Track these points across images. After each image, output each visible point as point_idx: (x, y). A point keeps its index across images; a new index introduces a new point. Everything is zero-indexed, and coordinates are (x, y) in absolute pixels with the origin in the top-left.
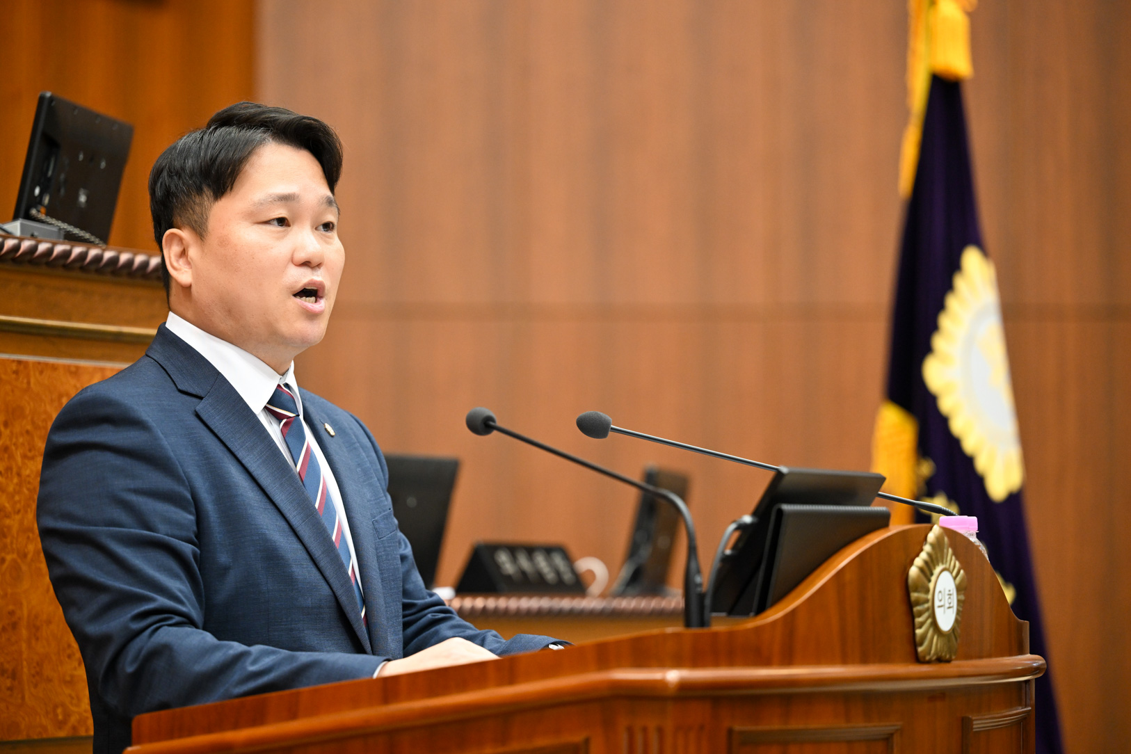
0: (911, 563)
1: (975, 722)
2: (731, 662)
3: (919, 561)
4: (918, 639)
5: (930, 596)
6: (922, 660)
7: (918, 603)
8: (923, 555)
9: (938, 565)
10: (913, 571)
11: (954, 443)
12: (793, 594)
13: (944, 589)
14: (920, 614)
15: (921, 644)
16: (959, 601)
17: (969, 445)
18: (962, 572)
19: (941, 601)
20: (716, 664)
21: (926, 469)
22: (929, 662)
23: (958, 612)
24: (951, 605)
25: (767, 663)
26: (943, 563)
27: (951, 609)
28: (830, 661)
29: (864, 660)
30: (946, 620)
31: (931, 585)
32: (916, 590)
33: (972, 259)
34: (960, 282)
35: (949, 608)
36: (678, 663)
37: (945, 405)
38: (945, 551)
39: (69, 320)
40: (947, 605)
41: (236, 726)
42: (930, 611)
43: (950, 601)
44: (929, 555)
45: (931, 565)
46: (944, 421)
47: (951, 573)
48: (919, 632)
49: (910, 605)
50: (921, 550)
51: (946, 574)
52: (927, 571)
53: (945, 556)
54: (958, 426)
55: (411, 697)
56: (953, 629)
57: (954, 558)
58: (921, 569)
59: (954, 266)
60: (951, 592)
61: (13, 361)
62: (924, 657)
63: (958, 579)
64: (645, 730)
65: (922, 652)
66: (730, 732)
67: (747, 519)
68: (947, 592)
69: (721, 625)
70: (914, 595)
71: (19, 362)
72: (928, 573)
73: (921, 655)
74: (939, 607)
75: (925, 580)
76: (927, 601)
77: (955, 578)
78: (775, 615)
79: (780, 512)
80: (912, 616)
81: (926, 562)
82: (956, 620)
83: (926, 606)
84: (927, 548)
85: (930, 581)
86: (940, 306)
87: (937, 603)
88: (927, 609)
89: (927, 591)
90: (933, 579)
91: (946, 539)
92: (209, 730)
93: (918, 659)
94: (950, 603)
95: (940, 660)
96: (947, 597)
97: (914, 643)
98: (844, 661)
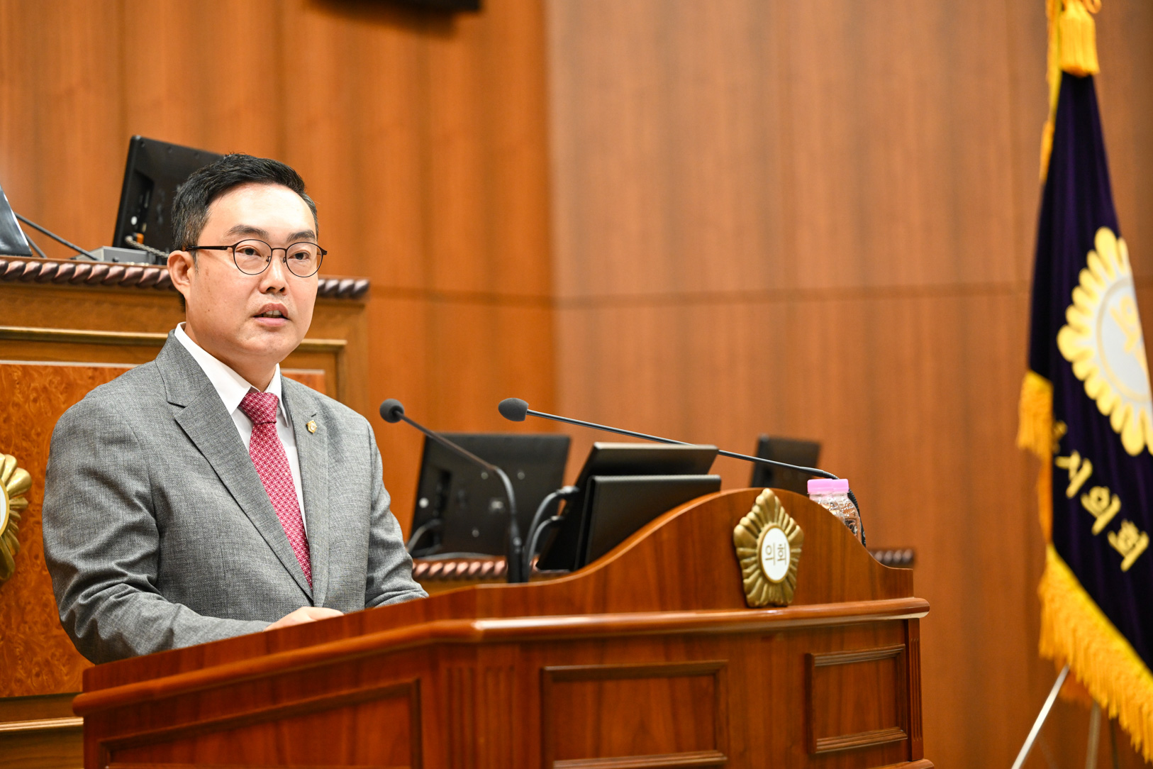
0: (738, 523)
1: (816, 658)
2: (542, 613)
3: (745, 521)
4: (746, 588)
5: (757, 551)
6: (751, 605)
7: (745, 556)
8: (751, 515)
9: (767, 522)
10: (739, 530)
13: (774, 545)
14: (747, 566)
15: (750, 591)
16: (793, 555)
18: (798, 528)
19: (770, 554)
20: (527, 614)
21: (1062, 430)
22: (760, 607)
23: (792, 563)
24: (783, 558)
25: (579, 612)
26: (773, 521)
27: (783, 562)
28: (649, 608)
30: (777, 571)
31: (759, 541)
32: (742, 546)
35: (781, 560)
36: (488, 614)
38: (776, 510)
39: (146, 331)
40: (777, 557)
41: (158, 676)
42: (758, 563)
43: (781, 554)
44: (757, 515)
45: (759, 524)
47: (784, 531)
48: (747, 581)
49: (737, 559)
50: (750, 510)
51: (777, 530)
52: (754, 529)
53: (776, 515)
55: (287, 647)
56: (787, 578)
57: (787, 516)
58: (747, 528)
60: (783, 546)
62: (754, 603)
63: (793, 535)
65: (751, 598)
66: (542, 671)
67: (570, 489)
68: (777, 546)
70: (740, 550)
72: (755, 531)
73: (749, 601)
74: (767, 559)
75: (752, 537)
76: (754, 555)
77: (788, 535)
78: (590, 570)
79: (594, 482)
80: (739, 569)
81: (753, 522)
82: (790, 570)
83: (753, 559)
84: (756, 509)
85: (757, 537)
87: (764, 556)
88: (755, 562)
89: (754, 546)
90: (761, 535)
91: (777, 499)
92: (139, 679)
93: (748, 606)
94: (781, 556)
95: (771, 605)
96: (777, 551)
97: (743, 592)
98: (663, 608)
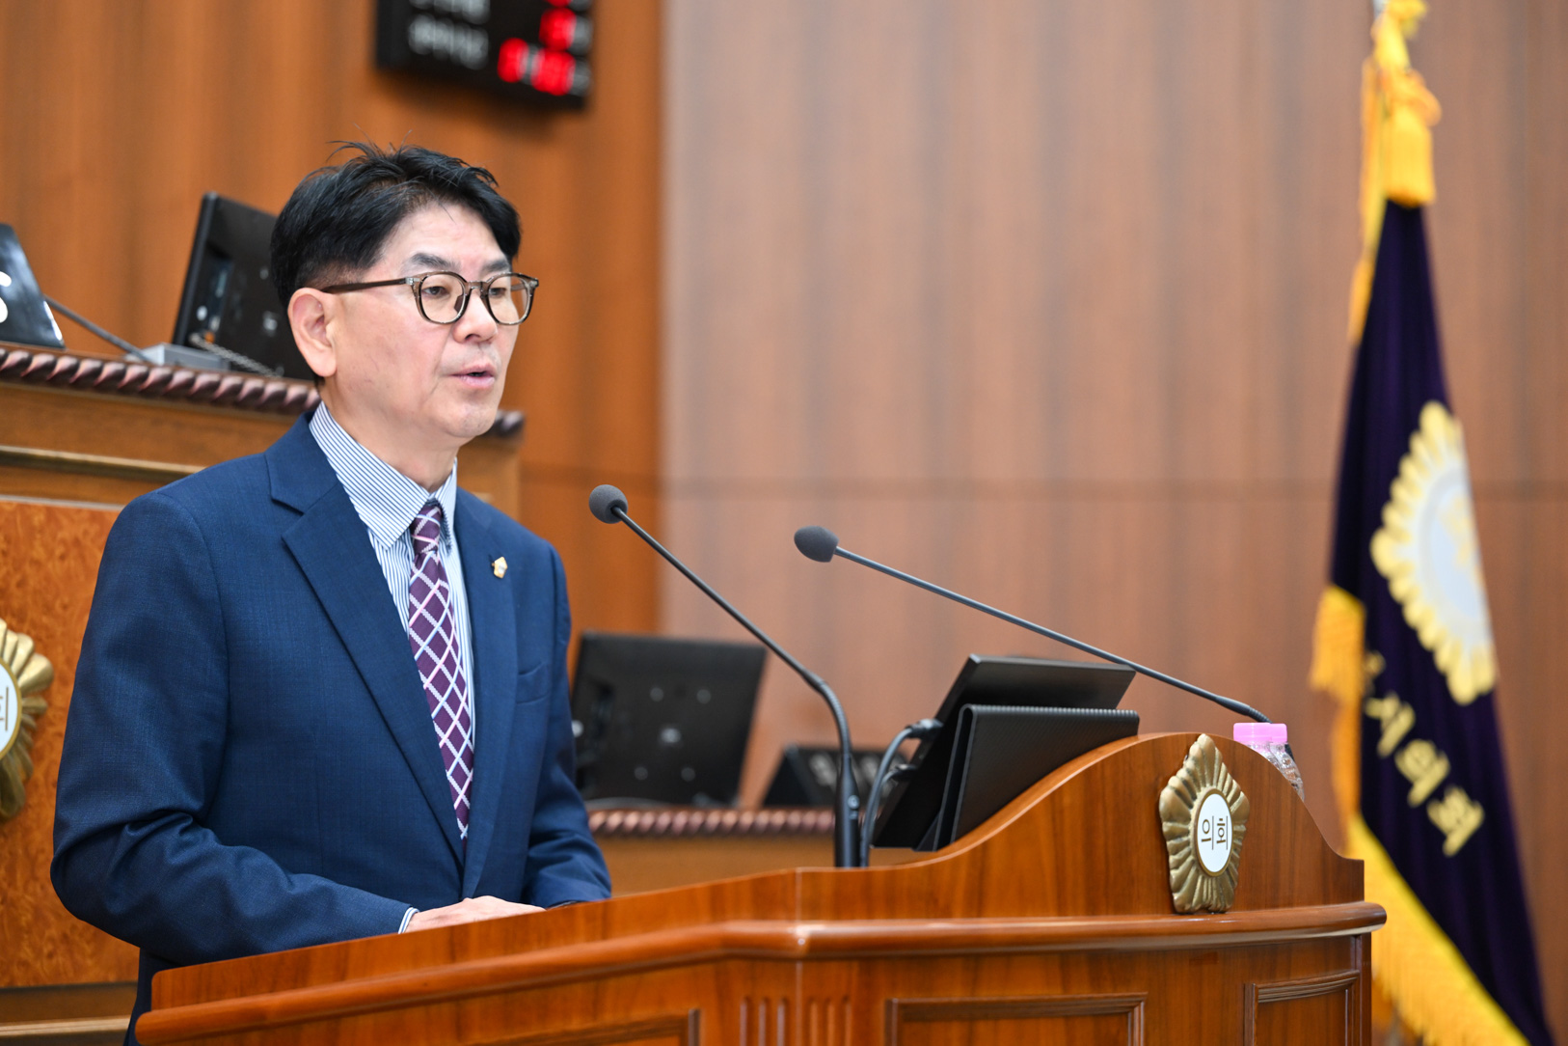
0: (1165, 784)
1: (1261, 992)
2: (891, 912)
3: (1174, 782)
5: (1191, 827)
6: (1179, 910)
8: (1182, 773)
11: (1410, 634)
12: (990, 822)
16: (1235, 833)
17: (1428, 637)
19: (1206, 833)
20: (869, 914)
21: (1375, 664)
22: (1190, 913)
23: (1234, 847)
24: (1223, 838)
25: (945, 913)
28: (1042, 911)
29: (1092, 910)
30: (1216, 857)
31: (1193, 812)
32: (1170, 819)
33: (1433, 418)
34: (1418, 445)
36: (813, 913)
37: (1399, 589)
38: (1216, 767)
41: (273, 989)
42: (1191, 846)
43: (1221, 833)
44: (1191, 773)
46: (1396, 609)
47: (1225, 798)
49: (1162, 839)
50: (1181, 766)
51: (1215, 798)
54: (1414, 614)
55: (483, 953)
56: (1227, 869)
57: (1229, 776)
58: (1178, 792)
59: (1411, 425)
60: (1224, 822)
62: (1183, 907)
64: (767, 1001)
65: (1178, 899)
66: (889, 1005)
67: (928, 723)
69: (883, 862)
70: (1166, 826)
72: (1189, 796)
73: (1177, 904)
74: (1203, 840)
75: (1185, 807)
76: (1187, 833)
77: (1229, 805)
78: (959, 849)
79: (969, 713)
80: (1164, 853)
81: (1185, 783)
82: (1231, 858)
83: (1185, 839)
84: (1189, 764)
85: (1191, 806)
86: (1393, 473)
87: (1201, 835)
89: (1187, 819)
90: (1196, 804)
92: (242, 993)
93: (1174, 910)
94: (1221, 836)
95: (1205, 909)
96: (1217, 828)
97: (1168, 887)
98: (1061, 911)
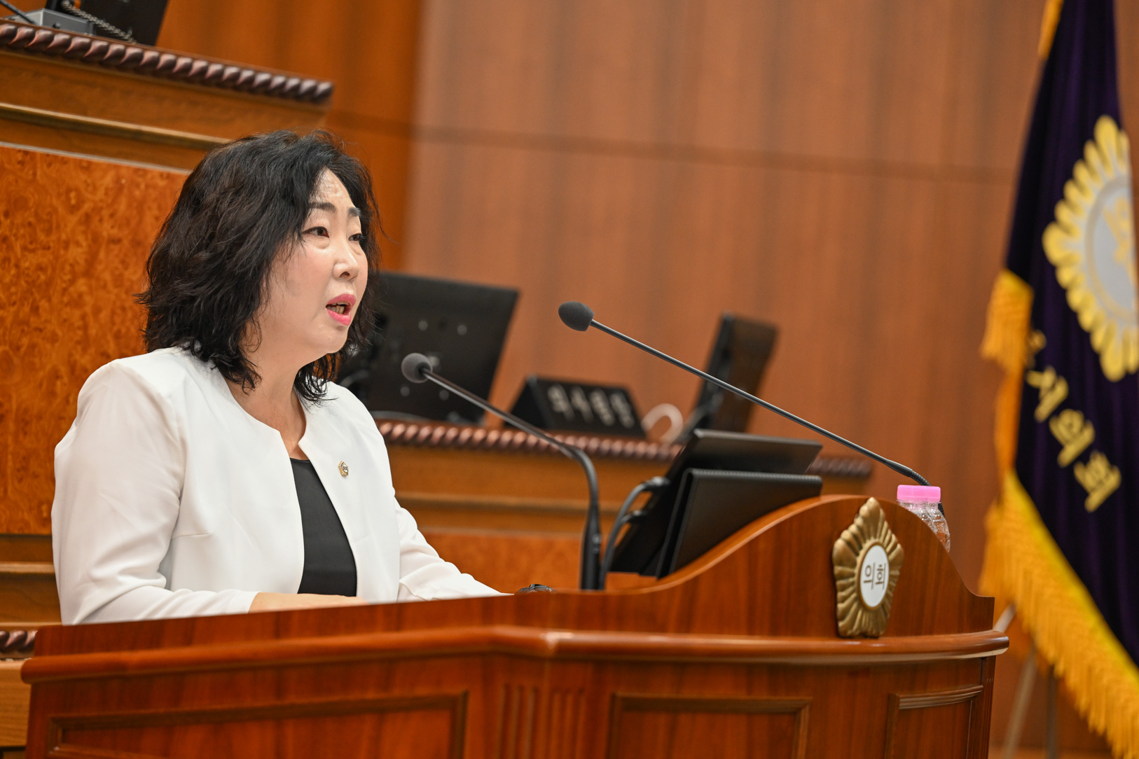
0: (839, 536)
1: (901, 700)
2: (620, 627)
3: (846, 535)
4: (839, 613)
5: (856, 571)
6: (842, 635)
7: (843, 576)
8: (853, 528)
9: (869, 538)
10: (839, 544)
13: (874, 565)
14: (844, 588)
15: (843, 618)
16: (891, 577)
18: (899, 546)
19: (868, 576)
20: (604, 627)
22: (851, 637)
23: (890, 588)
24: (882, 581)
25: (662, 629)
26: (875, 537)
27: (881, 586)
28: (735, 631)
29: (774, 632)
30: (874, 595)
31: (859, 559)
32: (841, 564)
35: (879, 583)
36: (560, 625)
38: (880, 524)
39: (101, 116)
40: (876, 580)
42: (855, 586)
43: (880, 576)
44: (860, 528)
45: (861, 540)
47: (885, 549)
48: (841, 606)
49: (833, 579)
50: (852, 522)
51: (878, 548)
52: (855, 545)
53: (879, 530)
56: (882, 604)
57: (890, 531)
58: (849, 543)
60: (883, 567)
61: (19, 151)
62: (845, 632)
63: (893, 554)
64: (521, 689)
65: (843, 626)
66: (614, 697)
67: (659, 481)
68: (877, 567)
70: (838, 569)
71: (26, 153)
72: (857, 547)
73: (841, 630)
74: (866, 582)
75: (853, 555)
76: (853, 575)
77: (888, 554)
78: (677, 580)
79: (690, 476)
80: (835, 590)
81: (855, 536)
83: (851, 580)
84: (859, 521)
85: (858, 555)
87: (864, 578)
88: (852, 584)
89: (854, 565)
90: (862, 553)
91: (882, 512)
93: (839, 635)
94: (880, 579)
95: (863, 635)
96: (876, 572)
97: (835, 618)
98: (751, 632)
